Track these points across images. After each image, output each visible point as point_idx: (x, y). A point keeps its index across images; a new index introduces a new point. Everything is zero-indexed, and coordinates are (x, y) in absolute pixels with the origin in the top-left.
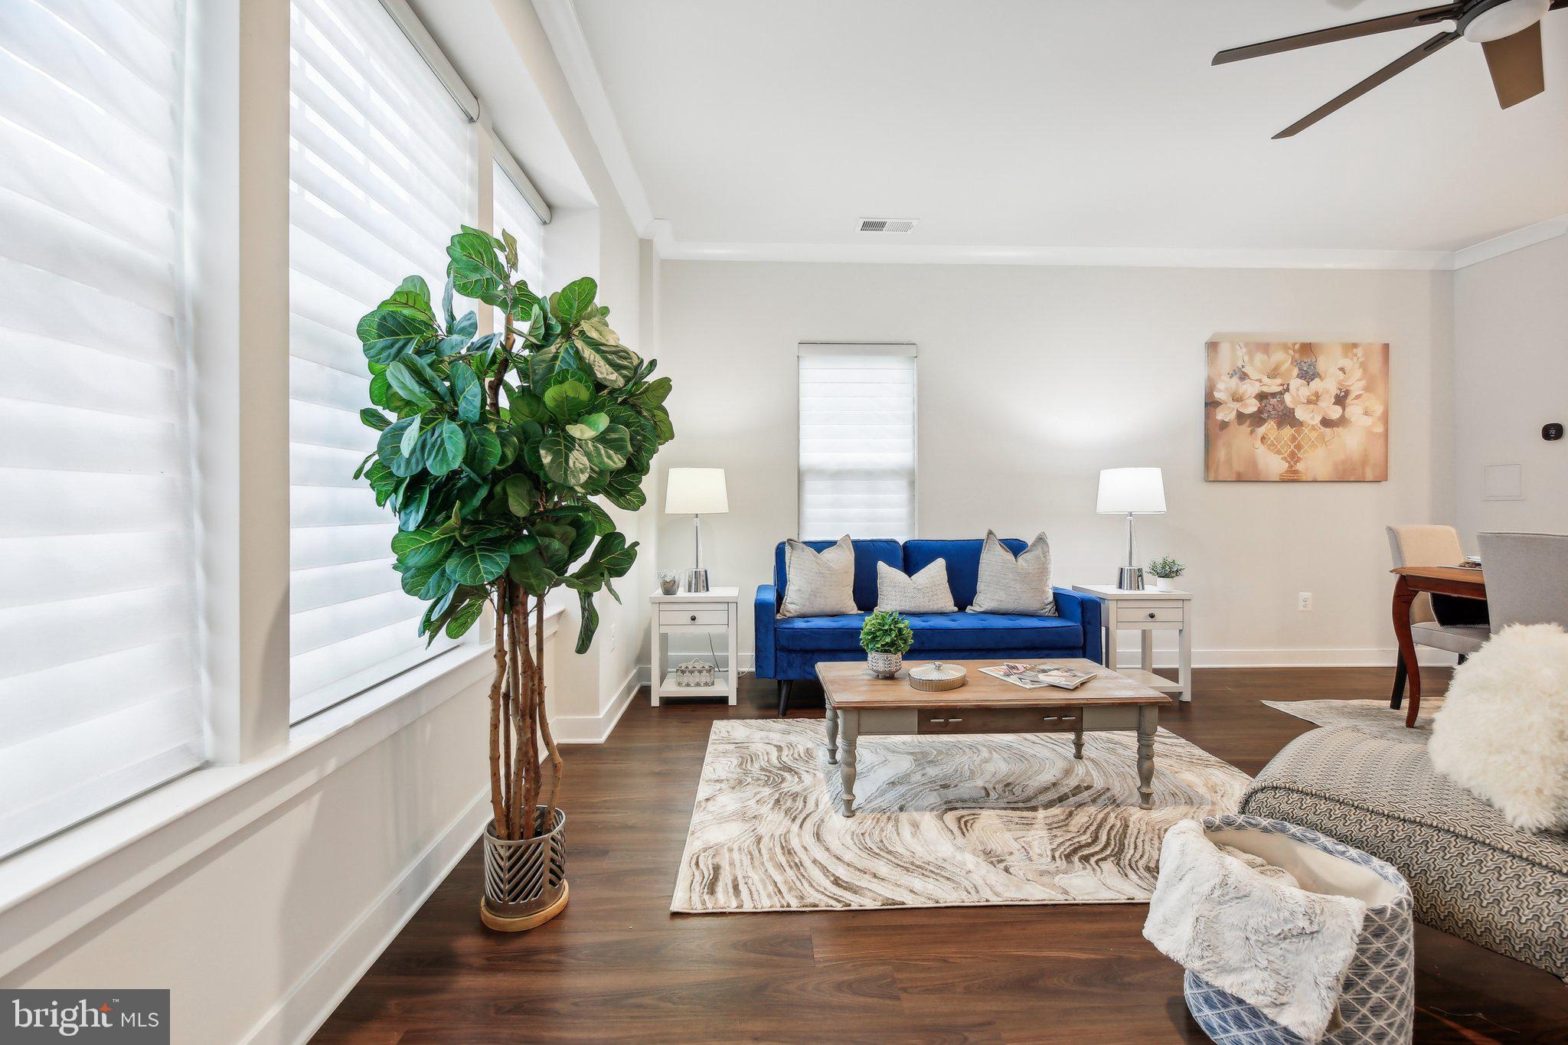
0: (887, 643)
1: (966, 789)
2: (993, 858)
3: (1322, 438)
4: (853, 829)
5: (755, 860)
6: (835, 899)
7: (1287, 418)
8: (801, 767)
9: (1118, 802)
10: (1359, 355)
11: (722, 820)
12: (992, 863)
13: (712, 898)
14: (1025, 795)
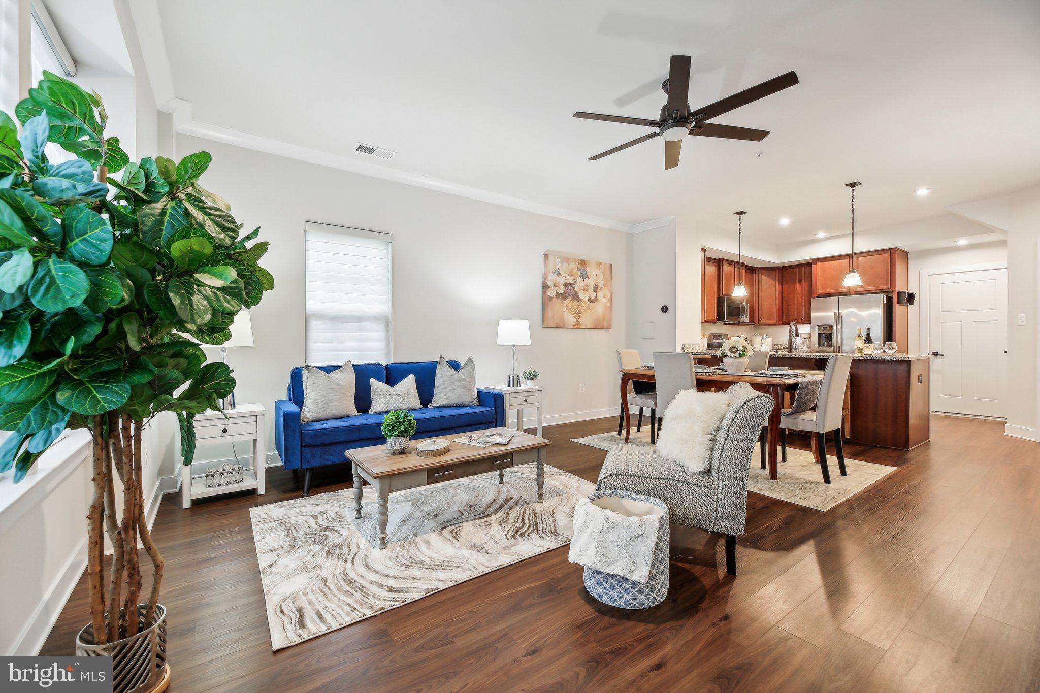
0: (402, 430)
1: (448, 515)
2: (478, 548)
3: (588, 308)
4: (389, 556)
5: (327, 594)
6: (395, 601)
7: (576, 297)
8: (337, 526)
9: (527, 502)
10: (602, 268)
11: (288, 576)
12: (478, 551)
13: (305, 629)
14: (482, 509)
